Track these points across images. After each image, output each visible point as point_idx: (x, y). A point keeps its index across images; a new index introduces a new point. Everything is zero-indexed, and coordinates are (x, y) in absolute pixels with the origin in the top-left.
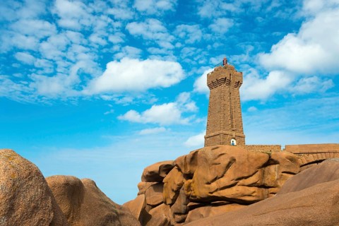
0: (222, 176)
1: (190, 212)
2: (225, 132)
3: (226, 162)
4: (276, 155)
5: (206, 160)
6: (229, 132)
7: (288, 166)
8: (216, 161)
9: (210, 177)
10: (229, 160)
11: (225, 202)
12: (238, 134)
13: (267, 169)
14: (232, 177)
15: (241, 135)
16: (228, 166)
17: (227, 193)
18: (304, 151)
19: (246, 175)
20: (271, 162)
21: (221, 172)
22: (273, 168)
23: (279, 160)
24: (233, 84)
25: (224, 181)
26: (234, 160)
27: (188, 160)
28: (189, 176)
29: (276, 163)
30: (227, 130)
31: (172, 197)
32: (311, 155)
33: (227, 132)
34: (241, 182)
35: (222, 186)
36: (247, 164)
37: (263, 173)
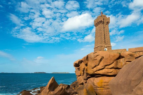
0: (98, 65)
1: (88, 79)
2: (101, 45)
3: (100, 59)
4: (123, 54)
5: (91, 58)
6: (104, 45)
7: (129, 58)
8: (95, 59)
9: (93, 66)
10: (101, 58)
11: (100, 76)
12: (108, 46)
13: (118, 60)
14: (102, 65)
15: (109, 46)
16: (101, 60)
17: (101, 72)
18: (138, 51)
19: (109, 64)
20: (120, 57)
21: (98, 63)
22: (121, 60)
23: (125, 56)
24: (105, 23)
25: (99, 67)
26: (103, 57)
27: (86, 59)
28: (86, 65)
29: (123, 57)
30: (103, 44)
31: (82, 73)
32: (141, 52)
33: (102, 45)
34: (107, 67)
35: (98, 69)
36: (109, 59)
37: (117, 63)
